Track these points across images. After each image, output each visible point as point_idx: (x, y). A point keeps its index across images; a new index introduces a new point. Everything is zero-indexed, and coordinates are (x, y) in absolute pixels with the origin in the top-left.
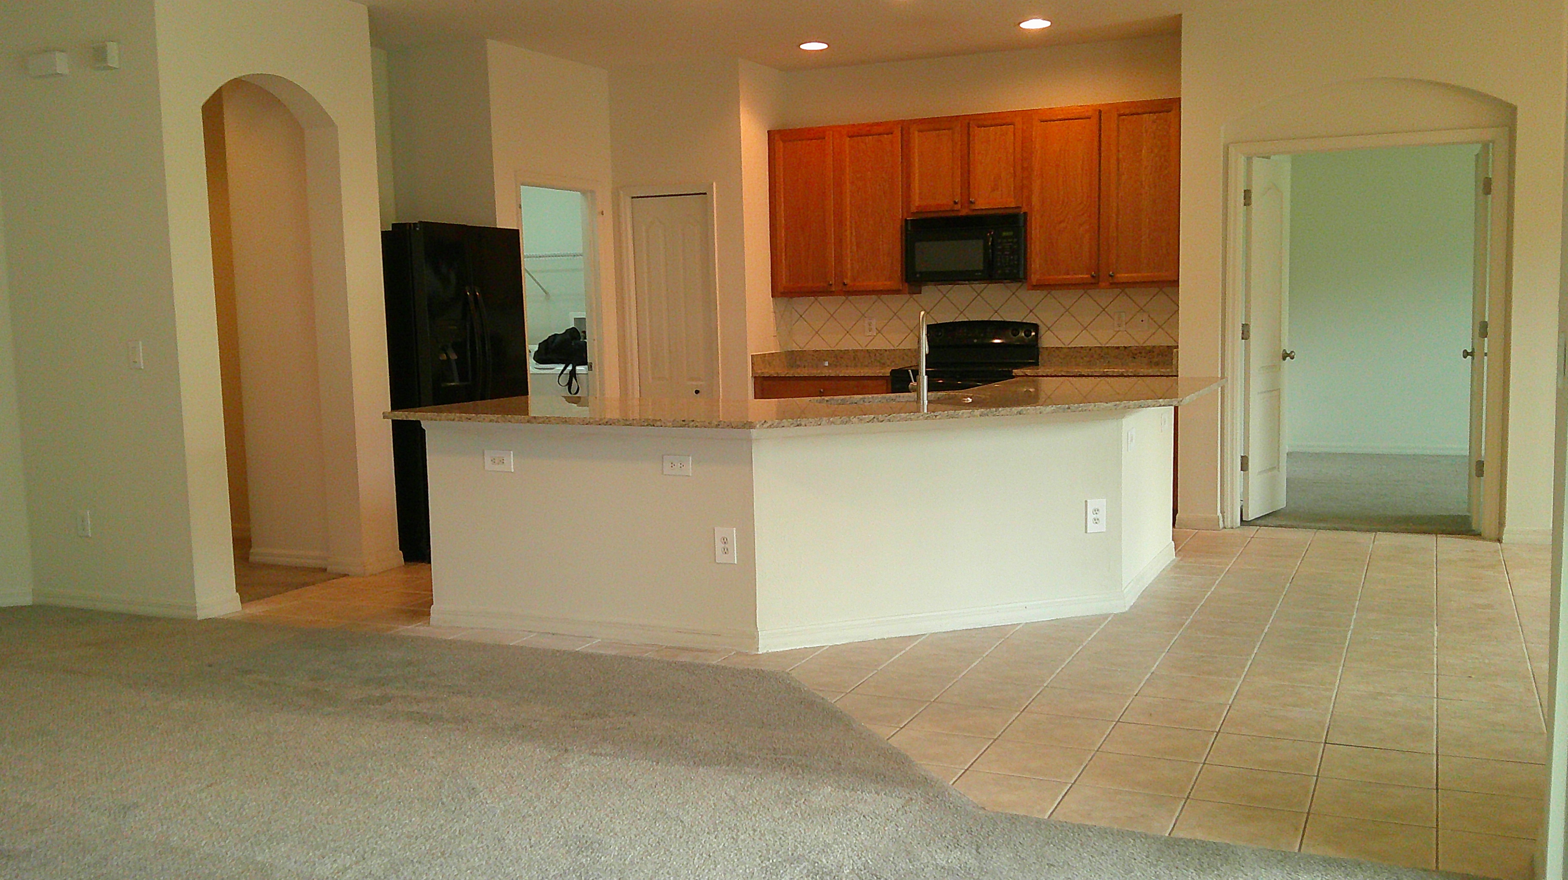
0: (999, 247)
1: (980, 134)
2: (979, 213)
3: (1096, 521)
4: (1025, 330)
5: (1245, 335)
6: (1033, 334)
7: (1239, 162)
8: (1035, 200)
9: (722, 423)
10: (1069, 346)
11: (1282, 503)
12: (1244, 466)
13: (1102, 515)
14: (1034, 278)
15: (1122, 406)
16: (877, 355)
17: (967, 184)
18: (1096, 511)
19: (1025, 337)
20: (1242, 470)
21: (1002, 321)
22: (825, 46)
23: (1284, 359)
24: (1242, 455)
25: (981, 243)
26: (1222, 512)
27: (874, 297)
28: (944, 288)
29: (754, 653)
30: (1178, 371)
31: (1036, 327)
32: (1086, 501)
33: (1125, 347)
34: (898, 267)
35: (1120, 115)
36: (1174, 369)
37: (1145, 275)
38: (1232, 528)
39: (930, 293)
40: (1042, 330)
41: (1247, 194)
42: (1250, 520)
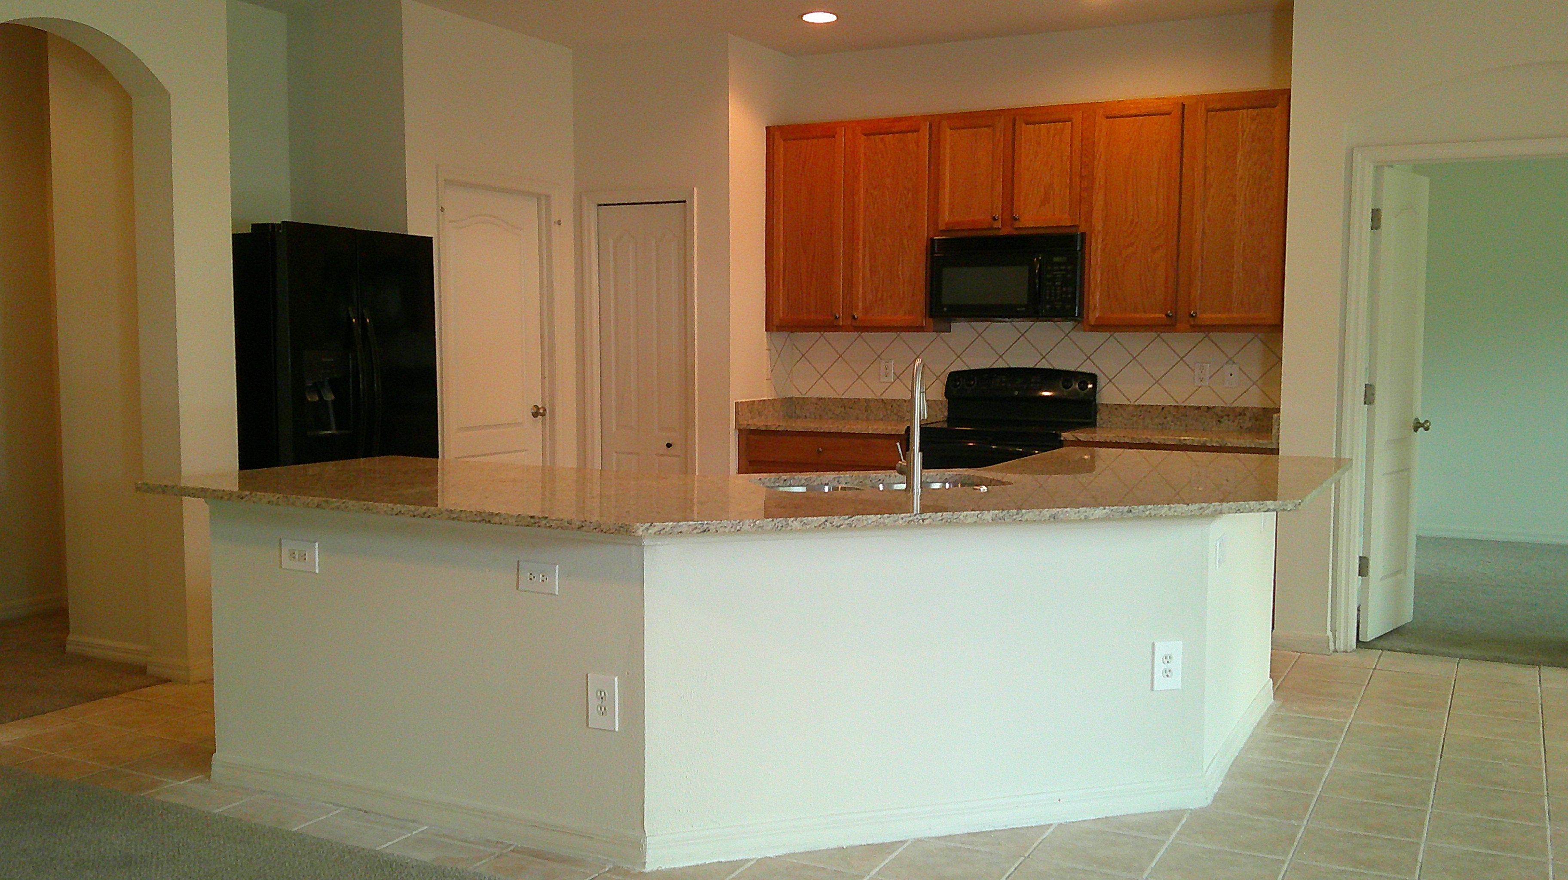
0: (1048, 276)
1: (1026, 132)
2: (1024, 233)
3: (1167, 673)
4: (1079, 381)
5: (1369, 399)
6: (1090, 386)
7: (1364, 172)
8: (1097, 215)
9: (587, 523)
10: (1136, 403)
11: (1407, 616)
12: (1363, 570)
13: (1176, 665)
14: (1094, 316)
15: (1211, 509)
16: (895, 405)
17: (1009, 198)
18: (1168, 658)
19: (1079, 390)
20: (1359, 575)
21: (1050, 370)
22: (832, 18)
23: (1416, 430)
24: (1361, 555)
25: (1025, 270)
26: (1334, 631)
27: (894, 334)
28: (980, 326)
29: (638, 869)
30: (1278, 443)
31: (1093, 378)
32: (1153, 644)
33: (1208, 408)
34: (921, 297)
35: (1208, 111)
36: (1273, 441)
37: (1237, 315)
38: (1346, 652)
39: (962, 330)
40: (1102, 381)
41: (1376, 215)
42: (1368, 640)
